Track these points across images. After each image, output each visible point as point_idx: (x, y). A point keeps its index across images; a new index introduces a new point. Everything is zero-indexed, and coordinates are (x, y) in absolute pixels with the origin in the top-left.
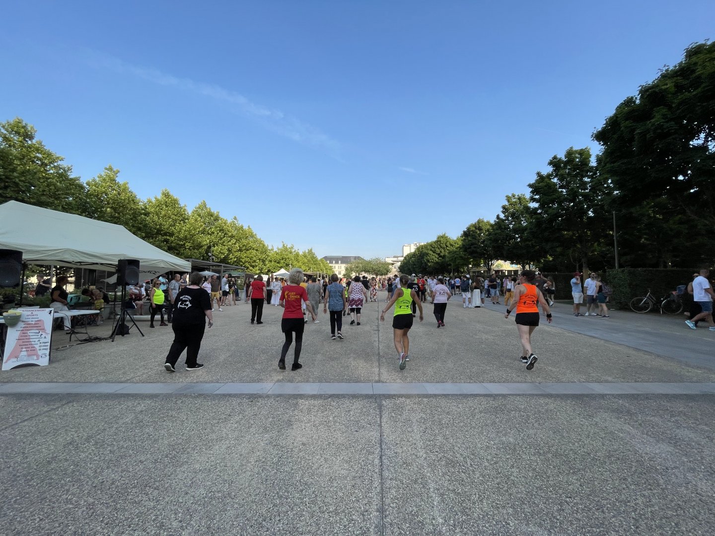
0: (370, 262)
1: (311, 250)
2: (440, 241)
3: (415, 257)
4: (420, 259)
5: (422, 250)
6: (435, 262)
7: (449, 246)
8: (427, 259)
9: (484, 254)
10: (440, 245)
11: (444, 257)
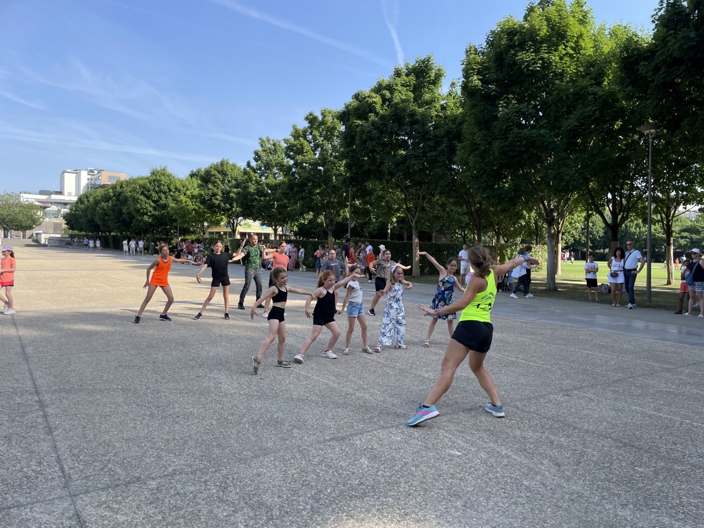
2: (160, 180)
3: (107, 201)
4: (119, 206)
5: (121, 190)
6: (149, 214)
7: (174, 190)
8: (136, 209)
9: (228, 210)
10: (158, 187)
11: (165, 207)
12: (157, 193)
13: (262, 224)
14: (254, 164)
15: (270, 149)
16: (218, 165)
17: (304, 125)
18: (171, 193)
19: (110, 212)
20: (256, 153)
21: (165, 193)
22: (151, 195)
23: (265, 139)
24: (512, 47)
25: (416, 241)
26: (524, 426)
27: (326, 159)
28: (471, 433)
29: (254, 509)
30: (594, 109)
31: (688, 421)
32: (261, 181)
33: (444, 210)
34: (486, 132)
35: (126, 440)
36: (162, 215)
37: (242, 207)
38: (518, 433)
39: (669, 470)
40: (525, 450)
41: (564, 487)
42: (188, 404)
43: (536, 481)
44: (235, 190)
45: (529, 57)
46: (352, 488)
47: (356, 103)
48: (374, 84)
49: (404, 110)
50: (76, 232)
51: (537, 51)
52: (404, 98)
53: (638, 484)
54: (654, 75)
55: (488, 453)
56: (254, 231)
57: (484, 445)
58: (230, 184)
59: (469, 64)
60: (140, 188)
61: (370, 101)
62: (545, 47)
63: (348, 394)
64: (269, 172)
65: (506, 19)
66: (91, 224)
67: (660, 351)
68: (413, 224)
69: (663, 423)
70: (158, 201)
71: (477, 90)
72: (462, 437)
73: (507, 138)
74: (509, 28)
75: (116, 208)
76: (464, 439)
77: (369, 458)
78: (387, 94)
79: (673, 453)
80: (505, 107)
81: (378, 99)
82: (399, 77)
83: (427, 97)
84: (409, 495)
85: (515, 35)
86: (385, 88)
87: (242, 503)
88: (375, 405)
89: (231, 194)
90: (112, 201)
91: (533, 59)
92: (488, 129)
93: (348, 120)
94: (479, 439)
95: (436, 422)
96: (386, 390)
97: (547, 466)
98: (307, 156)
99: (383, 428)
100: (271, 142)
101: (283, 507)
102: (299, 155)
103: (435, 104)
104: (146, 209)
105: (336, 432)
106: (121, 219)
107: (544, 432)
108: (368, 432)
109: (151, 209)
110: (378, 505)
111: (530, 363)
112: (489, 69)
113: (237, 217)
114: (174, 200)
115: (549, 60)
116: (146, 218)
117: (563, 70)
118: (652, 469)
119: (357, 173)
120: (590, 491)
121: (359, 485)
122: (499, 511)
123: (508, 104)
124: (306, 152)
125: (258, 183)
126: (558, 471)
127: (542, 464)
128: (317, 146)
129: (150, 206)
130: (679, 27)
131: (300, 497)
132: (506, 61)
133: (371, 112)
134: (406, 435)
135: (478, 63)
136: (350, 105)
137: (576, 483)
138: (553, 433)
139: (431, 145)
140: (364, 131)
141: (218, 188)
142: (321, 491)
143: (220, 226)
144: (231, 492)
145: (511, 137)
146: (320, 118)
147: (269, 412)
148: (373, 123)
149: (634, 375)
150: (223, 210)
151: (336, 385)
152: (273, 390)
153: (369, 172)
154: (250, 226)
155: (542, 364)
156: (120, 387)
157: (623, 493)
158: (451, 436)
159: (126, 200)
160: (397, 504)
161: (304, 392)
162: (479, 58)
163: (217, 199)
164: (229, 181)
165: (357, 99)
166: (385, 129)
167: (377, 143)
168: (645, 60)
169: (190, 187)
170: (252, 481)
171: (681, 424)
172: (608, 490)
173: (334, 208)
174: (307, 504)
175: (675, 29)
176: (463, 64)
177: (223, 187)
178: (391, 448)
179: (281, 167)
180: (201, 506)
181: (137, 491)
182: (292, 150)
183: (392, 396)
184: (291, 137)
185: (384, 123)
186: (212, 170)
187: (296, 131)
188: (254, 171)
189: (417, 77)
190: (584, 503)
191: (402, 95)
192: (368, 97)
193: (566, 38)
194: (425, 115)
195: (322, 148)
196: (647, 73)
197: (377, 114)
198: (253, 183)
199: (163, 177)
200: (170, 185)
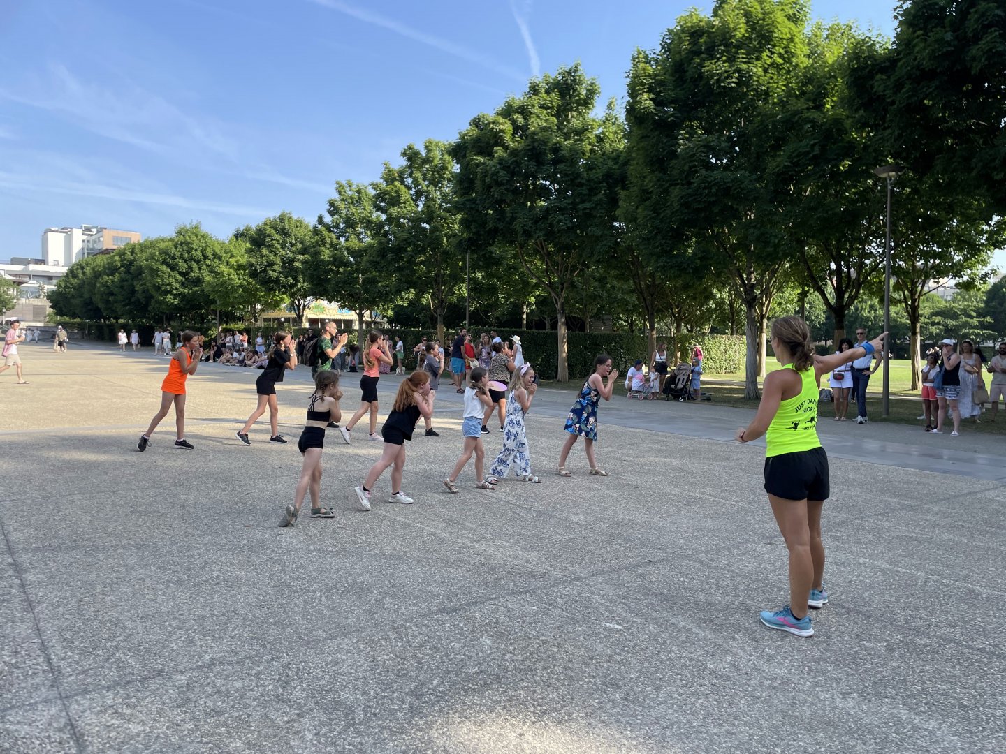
2: (190, 243)
3: (112, 274)
4: (130, 281)
5: (132, 258)
6: (175, 292)
7: (212, 257)
8: (155, 285)
9: (292, 286)
10: (188, 252)
11: (197, 282)
12: (185, 261)
13: (342, 307)
14: (328, 219)
15: (352, 198)
16: (275, 221)
17: (400, 163)
18: (208, 262)
19: (116, 291)
20: (332, 204)
22: (177, 265)
23: (344, 183)
24: (697, 53)
25: (562, 330)
26: (710, 587)
27: (433, 212)
28: (636, 599)
29: (328, 711)
30: (812, 142)
31: (935, 577)
32: (339, 244)
33: (603, 286)
34: (661, 175)
35: (142, 618)
36: (195, 293)
37: (311, 282)
38: (701, 596)
39: (908, 645)
40: (711, 621)
41: (764, 671)
42: (233, 565)
43: (726, 662)
44: (301, 257)
45: (721, 69)
46: (468, 678)
47: (475, 132)
48: (501, 105)
49: (545, 143)
50: (67, 319)
51: (731, 60)
52: (544, 124)
53: (865, 664)
54: (895, 93)
55: (659, 626)
56: (329, 317)
57: (654, 614)
58: (294, 249)
59: (636, 76)
60: (160, 254)
61: (496, 128)
62: (743, 54)
63: (464, 548)
64: (350, 230)
65: (688, 13)
66: (89, 307)
67: (900, 482)
68: (559, 307)
69: (903, 580)
70: (187, 273)
71: (648, 114)
72: (625, 604)
73: (689, 183)
74: (692, 27)
75: (125, 283)
76: (626, 608)
77: (491, 636)
78: (520, 119)
79: (914, 622)
80: (687, 139)
81: (506, 126)
82: (537, 95)
83: (576, 123)
84: (548, 686)
85: (701, 36)
86: (516, 111)
87: (311, 704)
88: (502, 562)
89: (295, 263)
90: (120, 273)
91: (726, 71)
92: (663, 170)
93: (464, 156)
94: (647, 607)
95: (588, 584)
96: (518, 541)
97: (740, 642)
98: (405, 207)
99: (514, 593)
100: (355, 188)
101: (369, 707)
102: (393, 207)
103: (589, 135)
104: (169, 284)
105: (446, 601)
106: (133, 300)
107: (738, 596)
108: (492, 599)
109: (177, 285)
110: (505, 701)
111: (721, 500)
112: (666, 85)
113: (305, 297)
114: (211, 271)
115: (748, 72)
116: (170, 298)
117: (768, 88)
118: (885, 644)
119: (477, 233)
120: (799, 674)
121: (478, 674)
122: (673, 704)
123: (691, 135)
124: (404, 203)
125: (334, 246)
126: (755, 648)
127: (734, 639)
128: (419, 194)
129: (176, 280)
130: (930, 27)
131: (393, 692)
132: (688, 74)
133: (497, 146)
134: (545, 603)
135: (649, 75)
136: (466, 135)
137: (779, 664)
138: (749, 596)
139: (584, 192)
140: (487, 172)
141: (276, 254)
142: (423, 684)
143: (280, 310)
144: (295, 688)
145: (696, 183)
146: (424, 153)
147: (350, 575)
148: (501, 161)
149: (863, 515)
150: (284, 287)
151: (446, 535)
152: (355, 543)
153: (495, 231)
154: (323, 310)
155: (737, 501)
156: (132, 543)
157: (843, 677)
158: (608, 604)
159: (140, 271)
160: (532, 698)
161: (402, 545)
162: (650, 69)
163: (274, 271)
164: (292, 245)
165: (477, 126)
166: (517, 169)
167: (506, 190)
168: (882, 73)
169: (235, 252)
170: (324, 671)
171: (926, 582)
172: (824, 673)
173: (445, 284)
174: (404, 702)
175: (925, 29)
176: (628, 77)
177: (283, 253)
178: (524, 622)
179: (368, 224)
180: (251, 709)
181: (158, 689)
182: (383, 200)
183: (527, 549)
184: (382, 180)
185: (516, 161)
186: (267, 227)
187: (390, 171)
188: (329, 230)
189: (562, 95)
190: (791, 692)
191: (540, 121)
192: (493, 123)
193: (772, 40)
194: (574, 150)
195: (426, 197)
196: (884, 91)
197: (506, 147)
198: (327, 246)
199: (195, 239)
200: (205, 250)
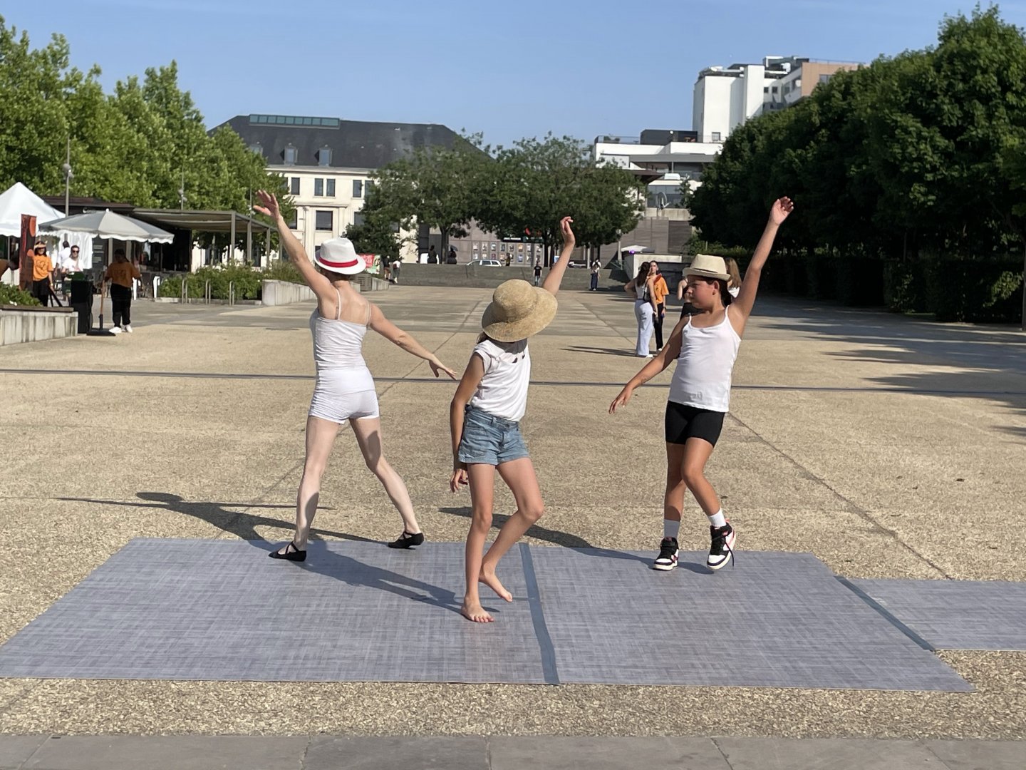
0: (513, 162)
1: (170, 76)
2: (974, 55)
3: (803, 144)
4: (837, 158)
5: (844, 104)
6: (929, 177)
8: (886, 161)
10: (964, 81)
11: (986, 148)
12: (958, 100)
18: (1011, 98)
21: (986, 99)
22: (939, 109)
36: (975, 178)
60: (902, 87)
70: (961, 130)
90: (817, 142)
106: (841, 200)
109: (937, 159)
114: (1013, 122)
116: (917, 192)
129: (935, 148)
159: (858, 133)
199: (983, 42)
200: (1007, 68)
